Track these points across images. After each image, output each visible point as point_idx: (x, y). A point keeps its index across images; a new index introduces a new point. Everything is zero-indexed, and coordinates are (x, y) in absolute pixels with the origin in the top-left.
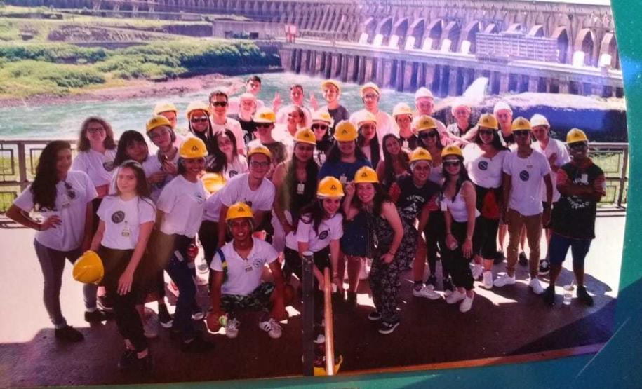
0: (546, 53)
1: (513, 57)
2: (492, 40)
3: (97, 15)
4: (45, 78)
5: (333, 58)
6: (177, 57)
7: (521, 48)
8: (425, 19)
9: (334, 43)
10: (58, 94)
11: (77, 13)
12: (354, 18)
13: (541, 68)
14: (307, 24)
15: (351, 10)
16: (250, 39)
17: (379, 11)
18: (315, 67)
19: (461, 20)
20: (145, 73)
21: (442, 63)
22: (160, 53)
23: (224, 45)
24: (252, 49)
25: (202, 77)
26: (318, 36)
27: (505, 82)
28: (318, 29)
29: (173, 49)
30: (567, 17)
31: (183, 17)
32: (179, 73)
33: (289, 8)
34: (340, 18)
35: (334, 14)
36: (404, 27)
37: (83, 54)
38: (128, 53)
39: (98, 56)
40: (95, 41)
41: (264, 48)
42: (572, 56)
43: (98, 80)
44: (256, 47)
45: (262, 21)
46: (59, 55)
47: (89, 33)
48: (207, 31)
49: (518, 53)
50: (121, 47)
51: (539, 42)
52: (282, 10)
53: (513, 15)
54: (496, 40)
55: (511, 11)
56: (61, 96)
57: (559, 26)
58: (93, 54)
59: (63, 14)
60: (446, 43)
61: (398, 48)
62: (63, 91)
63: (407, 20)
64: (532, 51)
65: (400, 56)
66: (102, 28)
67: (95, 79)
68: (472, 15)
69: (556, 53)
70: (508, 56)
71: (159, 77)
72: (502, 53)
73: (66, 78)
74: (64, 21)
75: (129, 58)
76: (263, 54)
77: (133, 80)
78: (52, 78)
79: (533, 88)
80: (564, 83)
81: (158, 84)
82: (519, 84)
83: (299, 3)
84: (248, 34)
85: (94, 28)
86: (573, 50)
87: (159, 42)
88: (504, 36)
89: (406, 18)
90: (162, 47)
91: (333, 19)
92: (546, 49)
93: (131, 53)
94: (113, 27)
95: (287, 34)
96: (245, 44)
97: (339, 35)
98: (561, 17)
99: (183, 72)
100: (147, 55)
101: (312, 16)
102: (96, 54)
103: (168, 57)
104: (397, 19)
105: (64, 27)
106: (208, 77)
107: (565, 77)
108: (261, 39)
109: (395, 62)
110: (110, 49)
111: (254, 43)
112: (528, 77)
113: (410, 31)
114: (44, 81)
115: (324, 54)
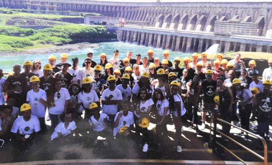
0: (251, 31)
1: (233, 33)
2: (223, 24)
3: (29, 12)
4: (5, 43)
5: (142, 34)
6: (67, 34)
7: (238, 29)
8: (189, 14)
9: (143, 27)
10: (11, 51)
11: (19, 11)
12: (153, 14)
13: (247, 39)
14: (130, 17)
15: (152, 10)
16: (102, 25)
17: (166, 10)
18: (133, 39)
19: (207, 14)
20: (52, 41)
21: (196, 37)
22: (59, 32)
23: (89, 28)
24: (103, 30)
25: (79, 43)
26: (135, 24)
27: (227, 46)
28: (135, 20)
29: (65, 30)
30: (266, 11)
31: (70, 14)
32: (68, 41)
33: (122, 9)
34: (146, 15)
35: (143, 13)
36: (178, 18)
37: (23, 32)
38: (44, 32)
39: (30, 33)
40: (29, 25)
41: (109, 29)
42: (266, 32)
43: (30, 44)
44: (105, 29)
45: (108, 16)
46: (11, 32)
47: (25, 21)
48: (82, 21)
49: (236, 31)
50: (41, 29)
51: (248, 25)
52: (118, 10)
53: (236, 11)
54: (225, 24)
55: (234, 8)
56: (13, 52)
57: (261, 16)
58: (28, 32)
59: (13, 11)
60: (199, 26)
61: (174, 30)
62: (14, 50)
63: (180, 14)
64: (244, 30)
65: (174, 34)
66: (32, 19)
67: (29, 44)
68: (214, 12)
69: (257, 31)
70: (230, 33)
71: (59, 43)
72: (227, 31)
73: (15, 43)
74: (13, 15)
75: (45, 34)
76: (108, 33)
77: (47, 45)
78: (8, 43)
79: (242, 49)
80: (259, 46)
81: (58, 46)
82: (235, 47)
83: (127, 7)
84: (101, 22)
85: (28, 19)
86: (267, 29)
87: (59, 26)
88: (229, 23)
89: (179, 14)
90: (60, 29)
91: (143, 15)
92: (251, 28)
93: (45, 31)
94: (37, 18)
95: (120, 22)
96: (100, 28)
97: (145, 23)
98: (263, 10)
99: (70, 41)
100: (53, 33)
101: (133, 13)
102: (29, 31)
103: (63, 33)
104: (174, 14)
105: (13, 18)
106: (82, 44)
107: (260, 43)
108: (107, 25)
109: (172, 37)
110: (36, 30)
111: (104, 27)
112: (240, 43)
113: (181, 21)
114: (5, 44)
115: (138, 33)
